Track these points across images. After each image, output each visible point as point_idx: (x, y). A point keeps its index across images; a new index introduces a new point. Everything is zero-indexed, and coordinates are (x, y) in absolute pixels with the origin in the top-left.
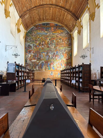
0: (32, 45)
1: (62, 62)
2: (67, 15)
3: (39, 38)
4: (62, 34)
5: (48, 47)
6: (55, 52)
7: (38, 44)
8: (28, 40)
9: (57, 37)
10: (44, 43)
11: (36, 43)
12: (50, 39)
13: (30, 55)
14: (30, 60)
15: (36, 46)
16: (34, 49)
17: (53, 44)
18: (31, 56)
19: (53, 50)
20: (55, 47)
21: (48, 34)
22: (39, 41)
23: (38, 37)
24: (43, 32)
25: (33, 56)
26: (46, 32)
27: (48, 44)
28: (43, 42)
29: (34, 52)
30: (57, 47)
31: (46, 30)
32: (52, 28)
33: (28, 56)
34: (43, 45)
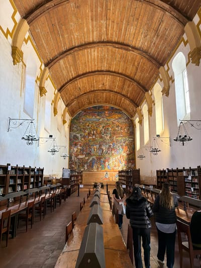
0: (78, 135)
1: (120, 157)
3: (88, 126)
4: (120, 120)
5: (101, 137)
6: (111, 144)
7: (87, 133)
8: (74, 128)
9: (113, 123)
10: (95, 132)
11: (85, 132)
12: (103, 127)
13: (75, 150)
14: (76, 157)
15: (84, 137)
16: (82, 141)
17: (107, 133)
18: (77, 151)
19: (107, 141)
20: (110, 137)
21: (101, 120)
22: (88, 130)
23: (87, 124)
24: (94, 117)
25: (79, 151)
26: (98, 117)
27: (101, 133)
28: (94, 130)
29: (82, 145)
30: (113, 137)
31: (98, 116)
32: (107, 112)
33: (74, 151)
34: (93, 134)
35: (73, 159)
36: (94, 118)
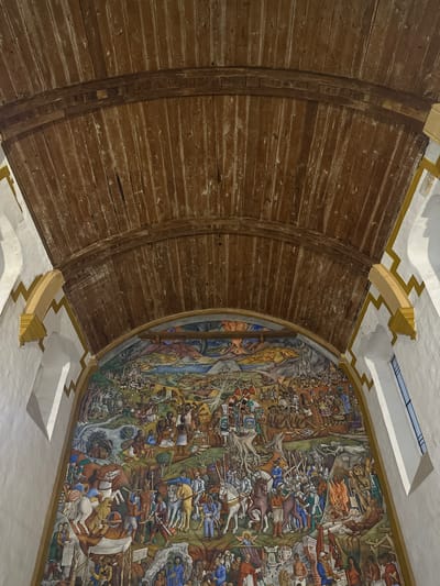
0: (113, 435)
2: (307, 259)
3: (162, 393)
4: (292, 369)
5: (218, 442)
6: (266, 475)
7: (153, 426)
8: (98, 406)
9: (265, 380)
10: (189, 417)
11: (142, 421)
12: (225, 397)
13: (88, 506)
14: (85, 546)
15: (138, 442)
16: (127, 459)
17: (242, 423)
18: (95, 513)
19: (246, 460)
20: (258, 441)
21: (214, 371)
22: (161, 408)
23: (158, 388)
24: (186, 360)
25: (107, 511)
26: (203, 360)
27: (214, 420)
28: (183, 411)
29: (125, 480)
30: (272, 438)
31: (204, 354)
32: (236, 342)
33: (79, 512)
34: (181, 428)
35: (67, 561)
36: (185, 364)
